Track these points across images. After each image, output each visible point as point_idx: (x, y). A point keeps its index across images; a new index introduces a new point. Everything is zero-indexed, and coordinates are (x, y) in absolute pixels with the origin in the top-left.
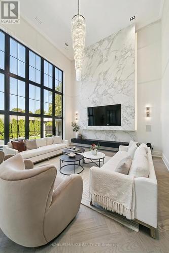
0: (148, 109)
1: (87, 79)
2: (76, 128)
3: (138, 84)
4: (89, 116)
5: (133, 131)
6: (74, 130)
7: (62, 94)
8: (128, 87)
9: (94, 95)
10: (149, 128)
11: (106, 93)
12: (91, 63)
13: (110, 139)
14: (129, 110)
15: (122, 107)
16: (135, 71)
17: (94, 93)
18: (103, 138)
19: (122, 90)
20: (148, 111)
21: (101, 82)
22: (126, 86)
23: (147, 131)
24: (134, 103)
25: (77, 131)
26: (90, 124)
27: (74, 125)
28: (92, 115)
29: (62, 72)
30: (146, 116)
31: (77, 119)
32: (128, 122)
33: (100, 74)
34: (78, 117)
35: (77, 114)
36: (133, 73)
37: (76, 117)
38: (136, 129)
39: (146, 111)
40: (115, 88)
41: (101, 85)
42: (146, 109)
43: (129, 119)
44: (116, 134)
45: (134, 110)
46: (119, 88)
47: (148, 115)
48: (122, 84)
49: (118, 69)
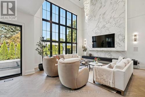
0: (135, 36)
1: (92, 19)
2: (85, 50)
3: (127, 19)
4: (93, 42)
5: (124, 51)
6: (83, 51)
7: (76, 29)
8: (120, 22)
9: (96, 29)
10: (136, 49)
11: (104, 27)
12: (94, 9)
13: (107, 56)
14: (120, 37)
15: (115, 35)
16: (125, 11)
17: (96, 27)
18: (103, 55)
19: (116, 24)
20: (135, 37)
21: (101, 20)
22: (119, 21)
23: (134, 51)
24: (125, 32)
25: (85, 51)
26: (93, 47)
27: (84, 47)
28: (95, 41)
29: (77, 16)
30: (134, 41)
31: (85, 44)
32: (120, 45)
33: (100, 15)
34: (86, 42)
35: (85, 41)
36: (124, 12)
37: (85, 42)
38: (126, 50)
39: (134, 37)
40: (110, 23)
41: (101, 22)
42: (134, 36)
43: (120, 43)
44: (112, 53)
45: (124, 37)
46: (114, 22)
47: (135, 40)
48: (116, 20)
49: (113, 10)
